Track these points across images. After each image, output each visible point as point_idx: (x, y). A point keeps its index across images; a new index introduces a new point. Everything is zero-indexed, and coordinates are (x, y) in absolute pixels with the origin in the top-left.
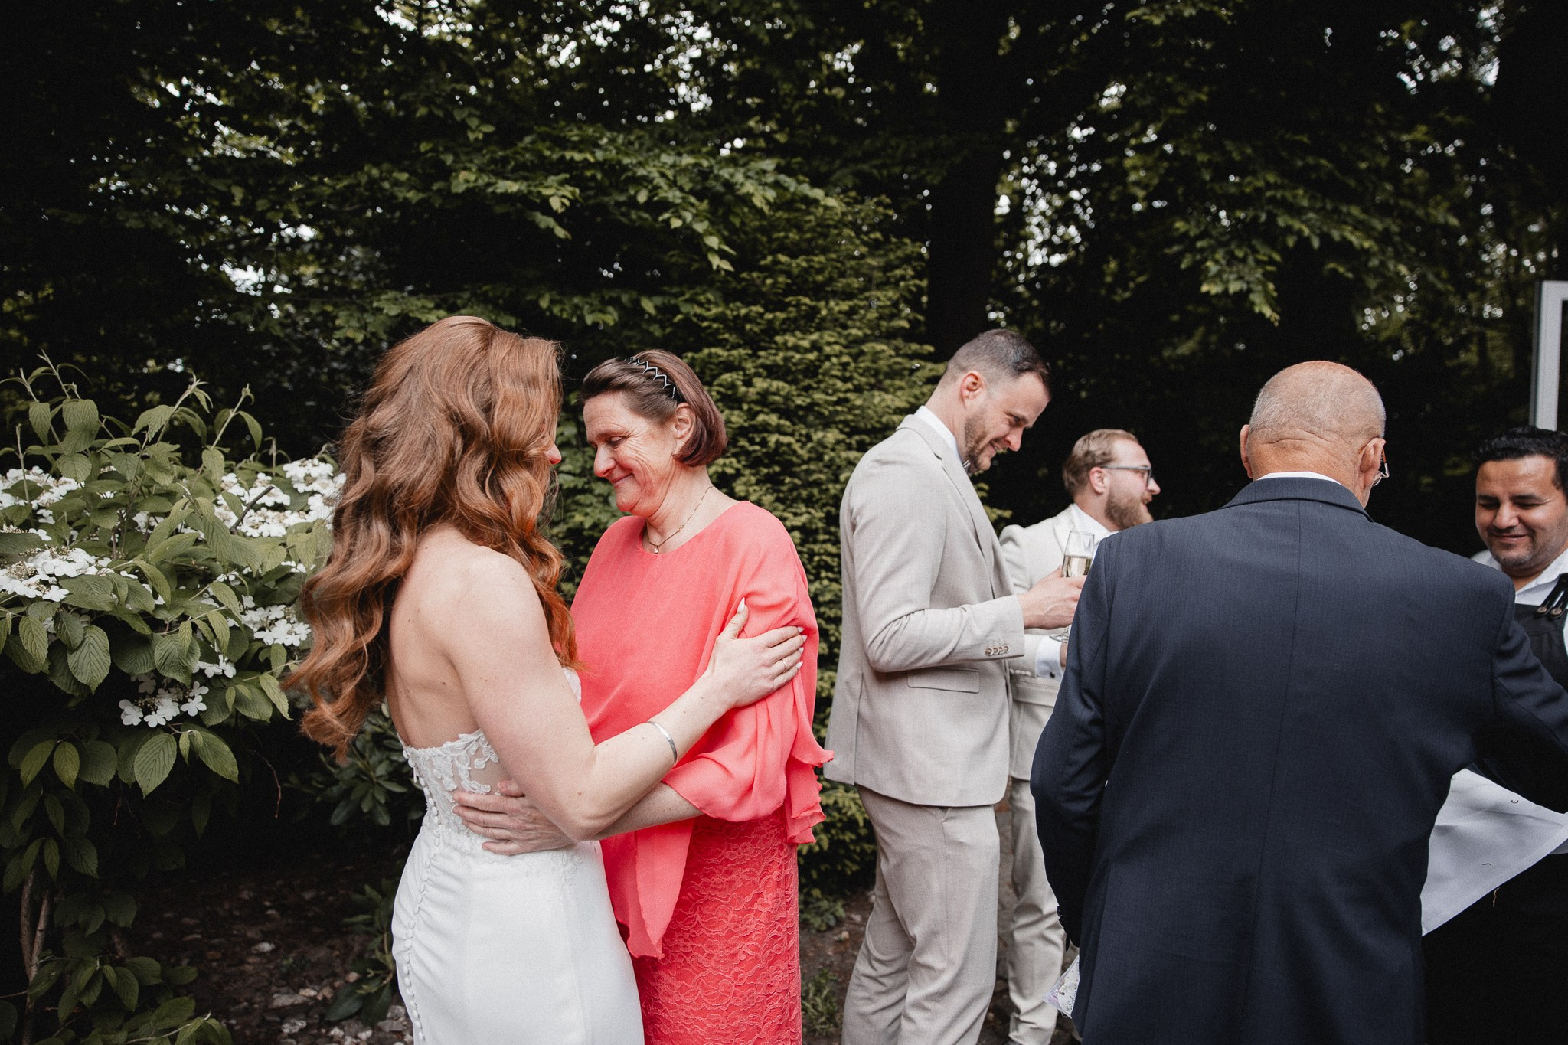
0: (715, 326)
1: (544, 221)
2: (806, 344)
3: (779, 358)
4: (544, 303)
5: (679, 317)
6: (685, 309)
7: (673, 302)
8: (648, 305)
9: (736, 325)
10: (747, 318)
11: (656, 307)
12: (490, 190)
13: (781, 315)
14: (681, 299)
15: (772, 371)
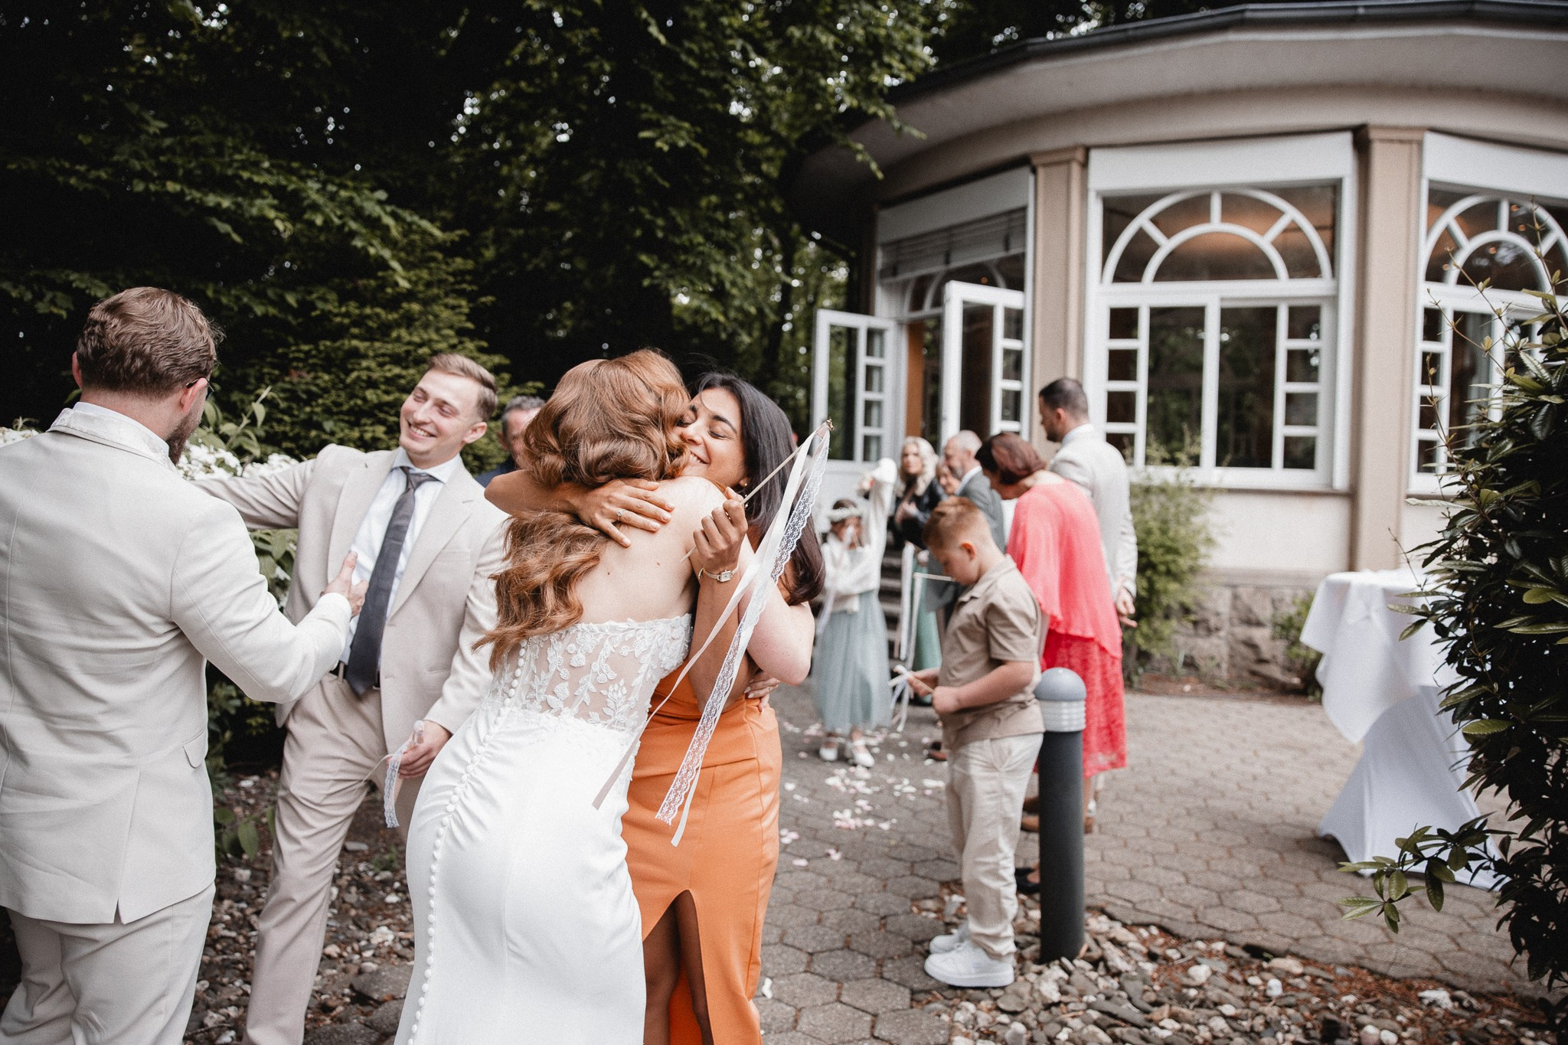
0: (346, 321)
1: (224, 228)
2: (416, 339)
3: (401, 349)
4: (210, 293)
5: (318, 312)
6: (320, 305)
7: (308, 298)
8: (291, 299)
9: (360, 321)
10: (369, 317)
11: (298, 301)
12: (188, 198)
13: (395, 316)
14: (314, 296)
15: (396, 360)
